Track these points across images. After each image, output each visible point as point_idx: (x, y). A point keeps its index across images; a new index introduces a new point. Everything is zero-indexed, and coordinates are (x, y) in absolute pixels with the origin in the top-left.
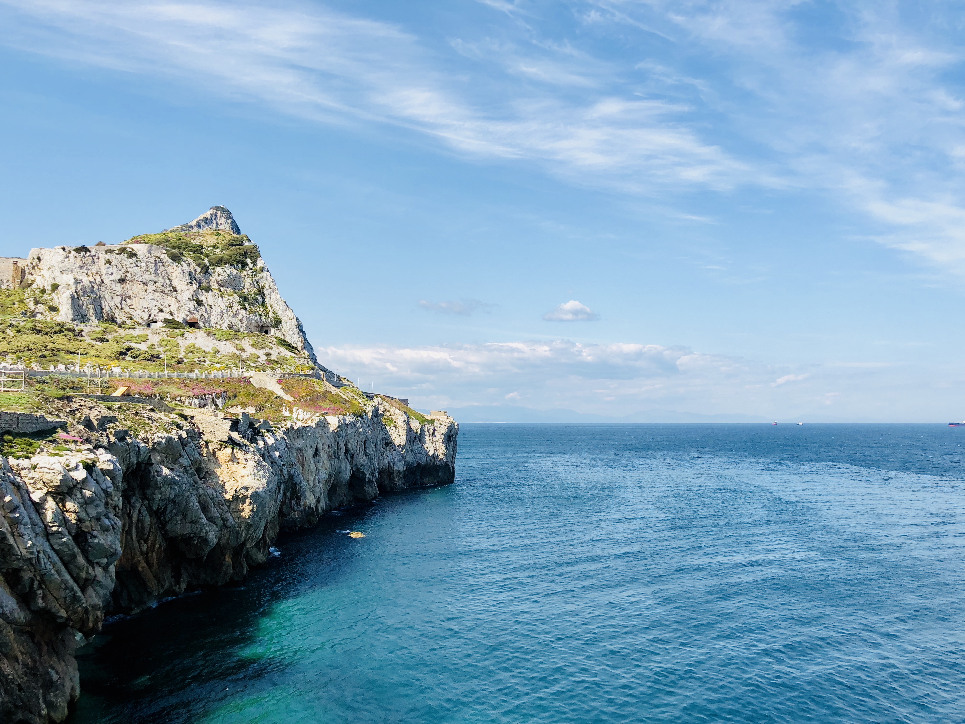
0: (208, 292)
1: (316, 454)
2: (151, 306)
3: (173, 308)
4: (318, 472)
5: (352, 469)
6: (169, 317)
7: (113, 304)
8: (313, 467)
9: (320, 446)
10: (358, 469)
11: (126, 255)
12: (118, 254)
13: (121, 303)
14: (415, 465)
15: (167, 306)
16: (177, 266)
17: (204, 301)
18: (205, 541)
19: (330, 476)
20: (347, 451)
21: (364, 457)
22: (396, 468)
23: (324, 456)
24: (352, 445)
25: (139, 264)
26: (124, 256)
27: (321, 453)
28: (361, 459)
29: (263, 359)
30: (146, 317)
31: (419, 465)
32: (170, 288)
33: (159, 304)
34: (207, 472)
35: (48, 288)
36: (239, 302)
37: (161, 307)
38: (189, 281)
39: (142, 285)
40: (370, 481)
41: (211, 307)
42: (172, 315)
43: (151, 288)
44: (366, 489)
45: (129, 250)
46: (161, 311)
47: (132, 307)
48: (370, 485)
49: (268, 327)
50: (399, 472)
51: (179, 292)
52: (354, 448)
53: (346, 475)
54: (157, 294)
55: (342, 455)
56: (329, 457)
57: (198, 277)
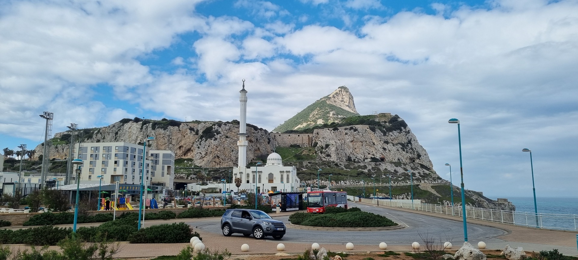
0: (388, 144)
2: (365, 152)
3: (374, 153)
6: (373, 157)
7: (350, 152)
11: (353, 130)
12: (349, 130)
13: (353, 151)
15: (372, 152)
16: (374, 134)
17: (387, 148)
25: (359, 134)
26: (352, 131)
29: (417, 175)
30: (363, 157)
32: (372, 144)
33: (368, 151)
35: (324, 146)
36: (401, 148)
37: (369, 152)
38: (380, 140)
39: (360, 143)
41: (390, 151)
42: (374, 156)
43: (364, 144)
45: (354, 128)
46: (369, 154)
47: (357, 153)
49: (415, 158)
51: (376, 145)
54: (367, 146)
57: (383, 137)
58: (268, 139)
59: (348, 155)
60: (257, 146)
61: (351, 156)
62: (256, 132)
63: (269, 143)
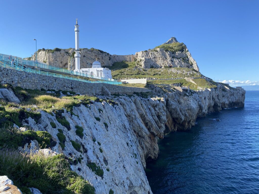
0: (174, 58)
1: (205, 99)
2: (161, 63)
3: (166, 63)
4: (206, 103)
5: (214, 103)
6: (165, 65)
7: (153, 63)
8: (204, 102)
9: (206, 97)
10: (216, 103)
12: (153, 51)
14: (232, 102)
16: (167, 53)
18: (181, 119)
19: (209, 104)
20: (213, 98)
21: (218, 100)
22: (226, 103)
23: (207, 100)
24: (214, 97)
25: (158, 53)
26: (155, 52)
27: (206, 98)
28: (217, 100)
29: (189, 74)
30: (160, 66)
31: (233, 102)
33: (163, 62)
34: (181, 102)
35: (139, 61)
38: (170, 56)
39: (159, 58)
40: (219, 106)
41: (175, 62)
44: (218, 108)
46: (163, 64)
48: (219, 107)
49: (189, 66)
50: (227, 104)
51: (167, 59)
52: (215, 97)
53: (213, 104)
54: (162, 60)
55: (212, 99)
56: (208, 99)
57: (172, 55)
58: (109, 57)
59: (152, 65)
60: (102, 61)
61: (154, 65)
62: (102, 54)
63: (110, 60)
